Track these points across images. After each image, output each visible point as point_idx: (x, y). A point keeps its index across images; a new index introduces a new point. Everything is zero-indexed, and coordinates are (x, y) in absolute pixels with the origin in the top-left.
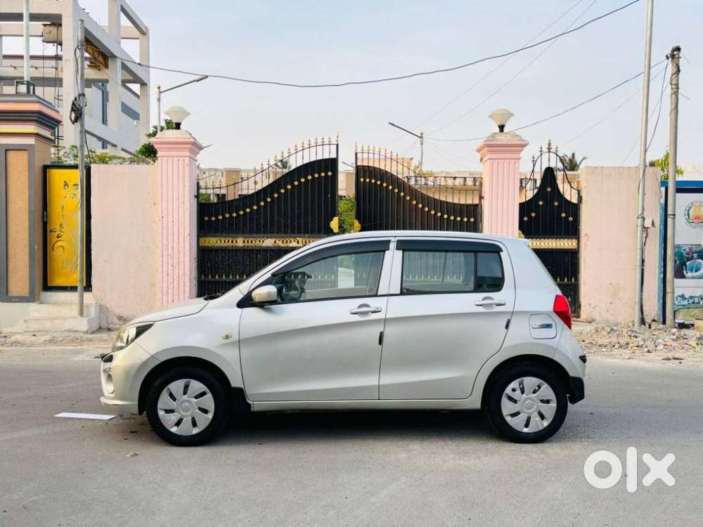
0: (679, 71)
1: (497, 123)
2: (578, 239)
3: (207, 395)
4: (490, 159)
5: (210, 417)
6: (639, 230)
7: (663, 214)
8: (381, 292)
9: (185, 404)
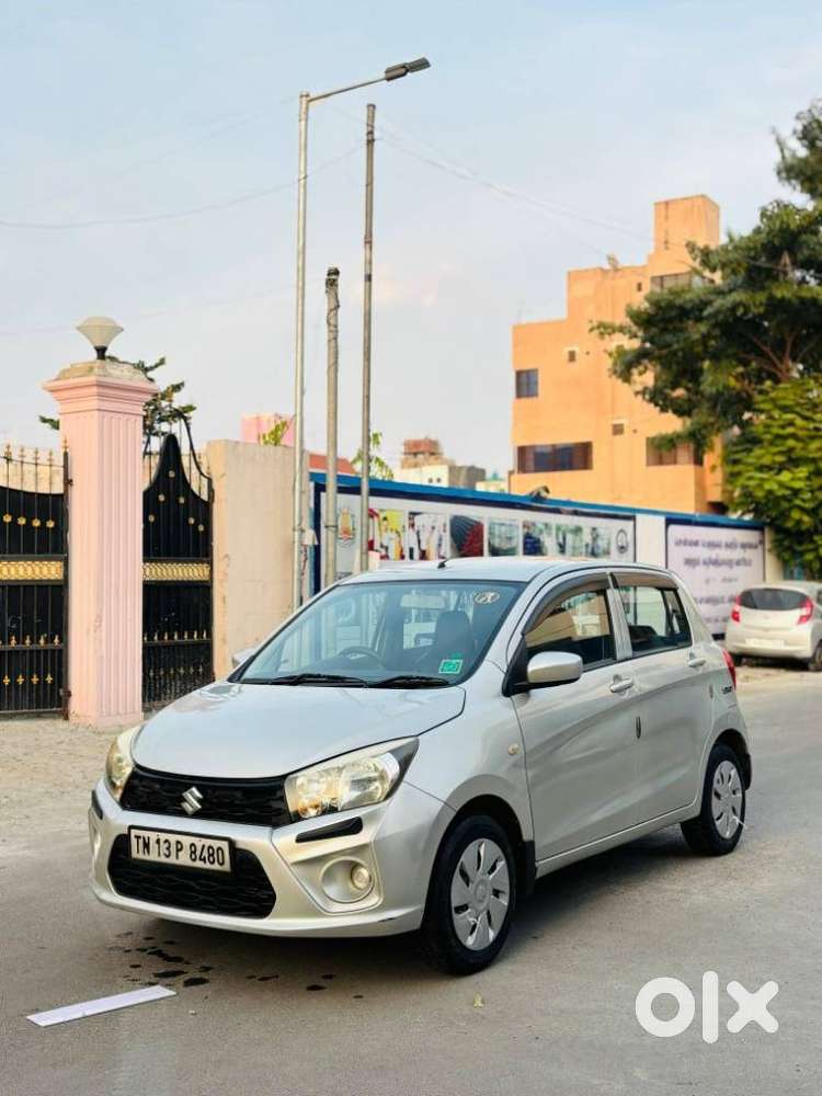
0: (338, 306)
1: (92, 342)
2: (211, 563)
3: (502, 864)
4: (99, 410)
5: (506, 904)
6: (296, 549)
7: (313, 524)
8: (619, 656)
9: (481, 887)
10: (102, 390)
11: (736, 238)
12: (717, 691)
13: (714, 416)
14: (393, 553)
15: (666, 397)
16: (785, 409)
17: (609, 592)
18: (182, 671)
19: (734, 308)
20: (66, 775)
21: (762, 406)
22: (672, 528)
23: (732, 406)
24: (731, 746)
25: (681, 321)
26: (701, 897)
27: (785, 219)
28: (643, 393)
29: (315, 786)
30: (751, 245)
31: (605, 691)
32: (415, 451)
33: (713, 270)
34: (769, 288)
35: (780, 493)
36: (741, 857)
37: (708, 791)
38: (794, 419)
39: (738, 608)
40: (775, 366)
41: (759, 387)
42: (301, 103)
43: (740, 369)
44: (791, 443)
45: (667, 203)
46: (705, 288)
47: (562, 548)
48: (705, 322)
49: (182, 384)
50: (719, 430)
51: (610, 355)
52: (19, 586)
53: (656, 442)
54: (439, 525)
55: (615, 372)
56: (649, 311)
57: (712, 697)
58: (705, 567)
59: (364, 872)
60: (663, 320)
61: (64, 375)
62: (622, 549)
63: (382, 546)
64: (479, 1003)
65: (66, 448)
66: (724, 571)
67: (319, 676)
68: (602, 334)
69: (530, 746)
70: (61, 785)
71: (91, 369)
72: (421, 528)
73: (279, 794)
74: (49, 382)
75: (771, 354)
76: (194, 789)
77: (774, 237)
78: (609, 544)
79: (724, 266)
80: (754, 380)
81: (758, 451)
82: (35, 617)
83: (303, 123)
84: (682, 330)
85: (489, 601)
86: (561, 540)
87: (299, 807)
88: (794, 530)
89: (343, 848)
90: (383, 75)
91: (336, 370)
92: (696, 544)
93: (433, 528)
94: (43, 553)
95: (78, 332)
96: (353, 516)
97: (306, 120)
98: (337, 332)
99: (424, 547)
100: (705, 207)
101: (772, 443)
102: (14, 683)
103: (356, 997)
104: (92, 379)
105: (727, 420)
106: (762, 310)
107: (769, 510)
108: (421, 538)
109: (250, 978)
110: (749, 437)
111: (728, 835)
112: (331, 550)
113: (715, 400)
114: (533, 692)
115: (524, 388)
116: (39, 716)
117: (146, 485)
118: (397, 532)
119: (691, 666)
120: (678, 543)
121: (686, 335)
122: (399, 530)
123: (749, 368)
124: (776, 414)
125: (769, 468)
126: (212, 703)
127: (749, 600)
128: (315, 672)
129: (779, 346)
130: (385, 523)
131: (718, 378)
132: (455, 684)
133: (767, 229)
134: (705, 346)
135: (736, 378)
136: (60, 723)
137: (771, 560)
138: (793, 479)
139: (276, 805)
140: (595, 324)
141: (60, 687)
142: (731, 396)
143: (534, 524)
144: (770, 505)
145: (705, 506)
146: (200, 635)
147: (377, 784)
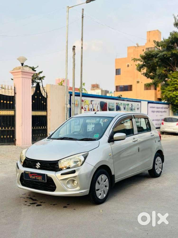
0: (75, 54)
1: (20, 62)
2: (47, 112)
3: (107, 180)
4: (22, 77)
5: (108, 189)
6: (66, 108)
7: (69, 103)
8: (135, 133)
9: (102, 185)
10: (22, 73)
11: (165, 39)
12: (157, 141)
13: (159, 79)
14: (87, 109)
15: (148, 75)
16: (175, 78)
17: (133, 119)
18: (40, 135)
19: (164, 55)
20: (14, 158)
21: (170, 77)
22: (149, 104)
23: (163, 77)
24: (160, 154)
25: (152, 58)
26: (152, 187)
27: (175, 35)
28: (144, 74)
29: (65, 163)
30: (168, 41)
31: (131, 141)
32: (94, 86)
33: (159, 47)
34: (172, 51)
35: (173, 96)
36: (162, 178)
37: (154, 163)
38: (177, 80)
39: (163, 122)
40: (172, 68)
41: (169, 73)
42: (67, 8)
43: (165, 69)
44: (176, 85)
45: (150, 32)
46: (158, 51)
47: (125, 108)
48: (157, 58)
49: (42, 72)
50: (160, 82)
51: (136, 65)
52: (5, 116)
53: (146, 85)
54: (97, 103)
55: (137, 69)
56: (145, 56)
57: (155, 143)
58: (156, 113)
59: (76, 182)
60: (148, 58)
61: (14, 69)
62: (138, 109)
63: (85, 108)
64: (101, 211)
65: (15, 86)
66: (160, 114)
67: (67, 138)
68: (134, 61)
69: (114, 154)
70: (13, 160)
71: (20, 68)
72: (93, 104)
73: (57, 164)
74: (11, 71)
75: (172, 66)
76: (38, 163)
77: (173, 39)
78: (135, 108)
79: (162, 46)
80: (168, 71)
81: (168, 87)
82: (8, 123)
83: (68, 13)
84: (152, 60)
85: (105, 121)
86: (124, 107)
87: (62, 167)
88: (176, 105)
89: (71, 176)
90: (85, 2)
91: (75, 69)
92: (154, 107)
93: (96, 104)
94: (10, 109)
95: (17, 60)
96: (78, 101)
97: (68, 12)
98: (75, 60)
99: (94, 108)
100: (158, 33)
101: (172, 85)
102: (4, 137)
103: (74, 209)
104: (20, 70)
105: (162, 80)
106: (170, 56)
107: (171, 100)
108: (93, 106)
109: (51, 204)
110: (167, 84)
111: (158, 173)
112: (73, 109)
113: (159, 76)
114: (115, 142)
115: (117, 73)
116: (9, 144)
117: (32, 94)
118: (88, 105)
119: (151, 136)
120: (150, 107)
121: (153, 61)
122: (89, 104)
123: (167, 69)
124: (173, 79)
125: (171, 91)
126: (47, 143)
127: (166, 120)
128: (66, 137)
129: (174, 64)
130: (85, 103)
131: (160, 71)
132: (97, 140)
133: (171, 38)
134: (157, 63)
135: (164, 71)
136: (14, 146)
137: (171, 111)
138: (176, 93)
139: (56, 167)
140: (133, 59)
141: (14, 138)
142: (163, 75)
143: (118, 103)
144: (171, 99)
145: (157, 99)
146: (45, 127)
147: (79, 162)
